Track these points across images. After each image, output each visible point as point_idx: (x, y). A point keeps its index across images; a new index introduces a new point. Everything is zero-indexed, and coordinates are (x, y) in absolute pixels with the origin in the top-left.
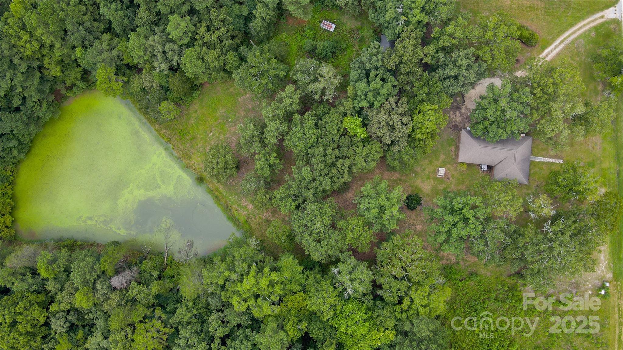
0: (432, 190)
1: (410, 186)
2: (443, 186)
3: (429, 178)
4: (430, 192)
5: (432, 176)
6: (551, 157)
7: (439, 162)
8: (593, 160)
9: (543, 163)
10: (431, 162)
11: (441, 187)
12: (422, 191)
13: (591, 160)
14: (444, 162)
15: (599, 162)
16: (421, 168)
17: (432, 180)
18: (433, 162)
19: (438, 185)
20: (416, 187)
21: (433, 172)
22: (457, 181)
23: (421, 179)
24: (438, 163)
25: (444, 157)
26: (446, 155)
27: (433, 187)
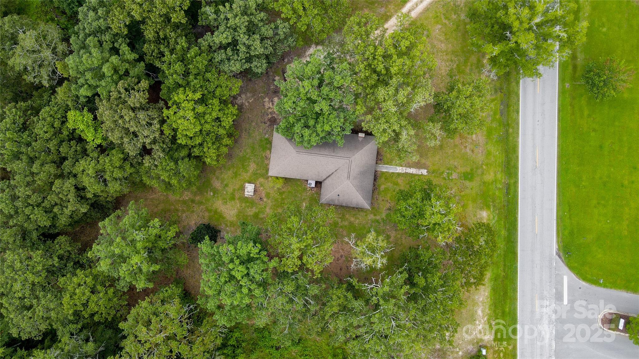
0: (238, 216)
1: (207, 210)
2: (254, 210)
3: (233, 198)
4: (235, 219)
5: (237, 196)
6: (410, 167)
7: (248, 174)
8: (472, 170)
9: (399, 174)
10: (236, 175)
11: (251, 212)
12: (224, 218)
13: (469, 170)
14: (254, 174)
15: (479, 171)
16: (221, 183)
17: (237, 202)
18: (240, 175)
19: (246, 208)
20: (216, 212)
21: (239, 189)
22: (274, 203)
23: (224, 199)
24: (246, 176)
25: (255, 166)
26: (258, 164)
27: (240, 212)
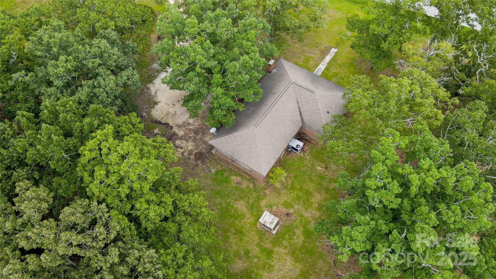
0: (297, 260)
2: (299, 232)
3: (269, 253)
4: (299, 266)
5: (268, 245)
6: (323, 58)
7: (248, 216)
9: (327, 69)
10: (239, 232)
11: (299, 238)
14: (251, 207)
16: (240, 258)
17: (277, 249)
18: (242, 227)
19: (292, 242)
21: (261, 239)
22: (301, 203)
23: (264, 268)
24: (248, 220)
25: (242, 202)
26: (241, 198)
27: (292, 253)
